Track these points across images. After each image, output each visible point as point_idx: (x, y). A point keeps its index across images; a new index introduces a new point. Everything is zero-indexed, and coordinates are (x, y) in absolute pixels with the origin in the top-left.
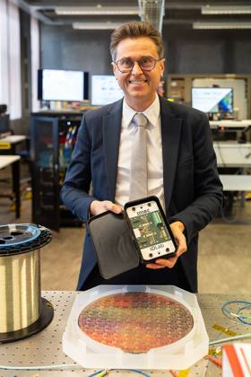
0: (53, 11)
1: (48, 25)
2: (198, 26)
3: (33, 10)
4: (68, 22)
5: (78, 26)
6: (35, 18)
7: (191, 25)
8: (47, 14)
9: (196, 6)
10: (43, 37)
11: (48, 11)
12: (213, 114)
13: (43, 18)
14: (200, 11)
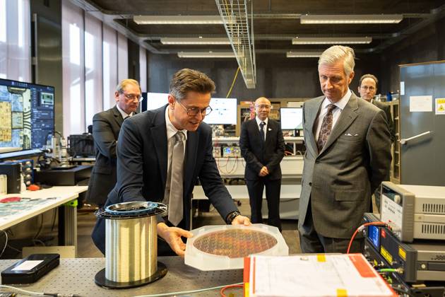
0: (159, 41)
1: (154, 54)
2: (290, 55)
3: (141, 40)
4: (173, 52)
5: (182, 55)
6: (143, 48)
7: (285, 55)
8: (154, 44)
9: (287, 38)
10: (150, 65)
11: (154, 41)
12: (299, 130)
13: (150, 48)
14: (291, 41)
